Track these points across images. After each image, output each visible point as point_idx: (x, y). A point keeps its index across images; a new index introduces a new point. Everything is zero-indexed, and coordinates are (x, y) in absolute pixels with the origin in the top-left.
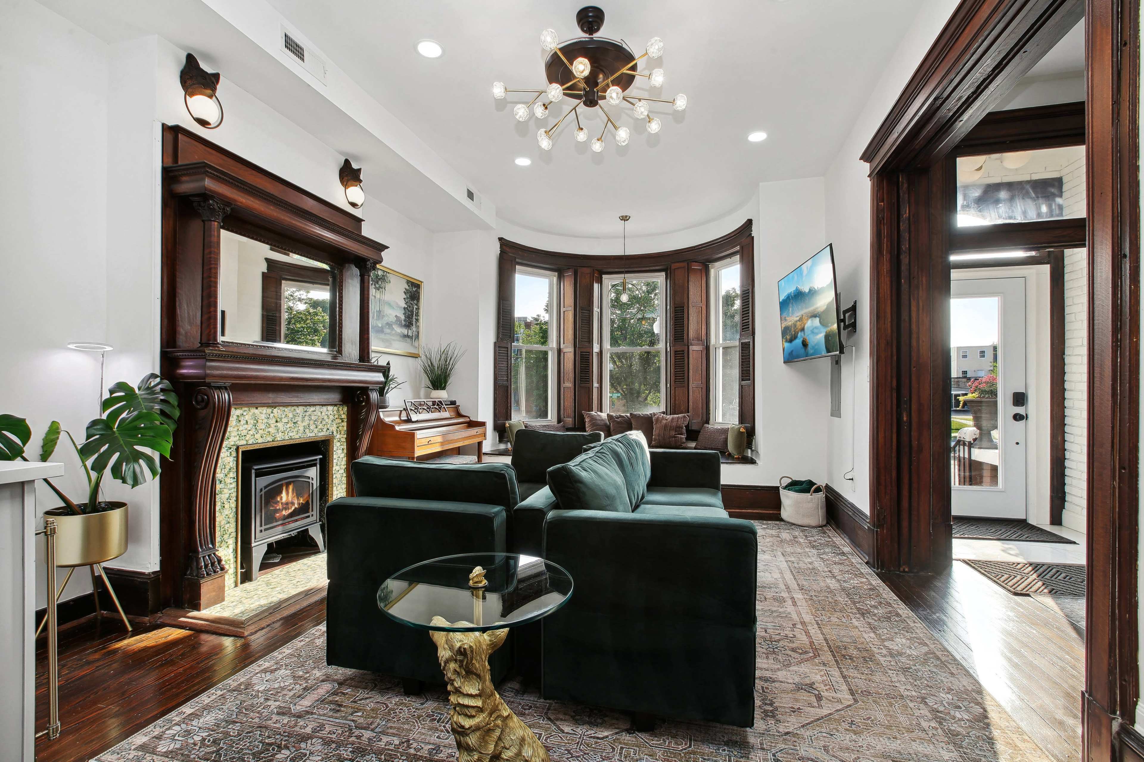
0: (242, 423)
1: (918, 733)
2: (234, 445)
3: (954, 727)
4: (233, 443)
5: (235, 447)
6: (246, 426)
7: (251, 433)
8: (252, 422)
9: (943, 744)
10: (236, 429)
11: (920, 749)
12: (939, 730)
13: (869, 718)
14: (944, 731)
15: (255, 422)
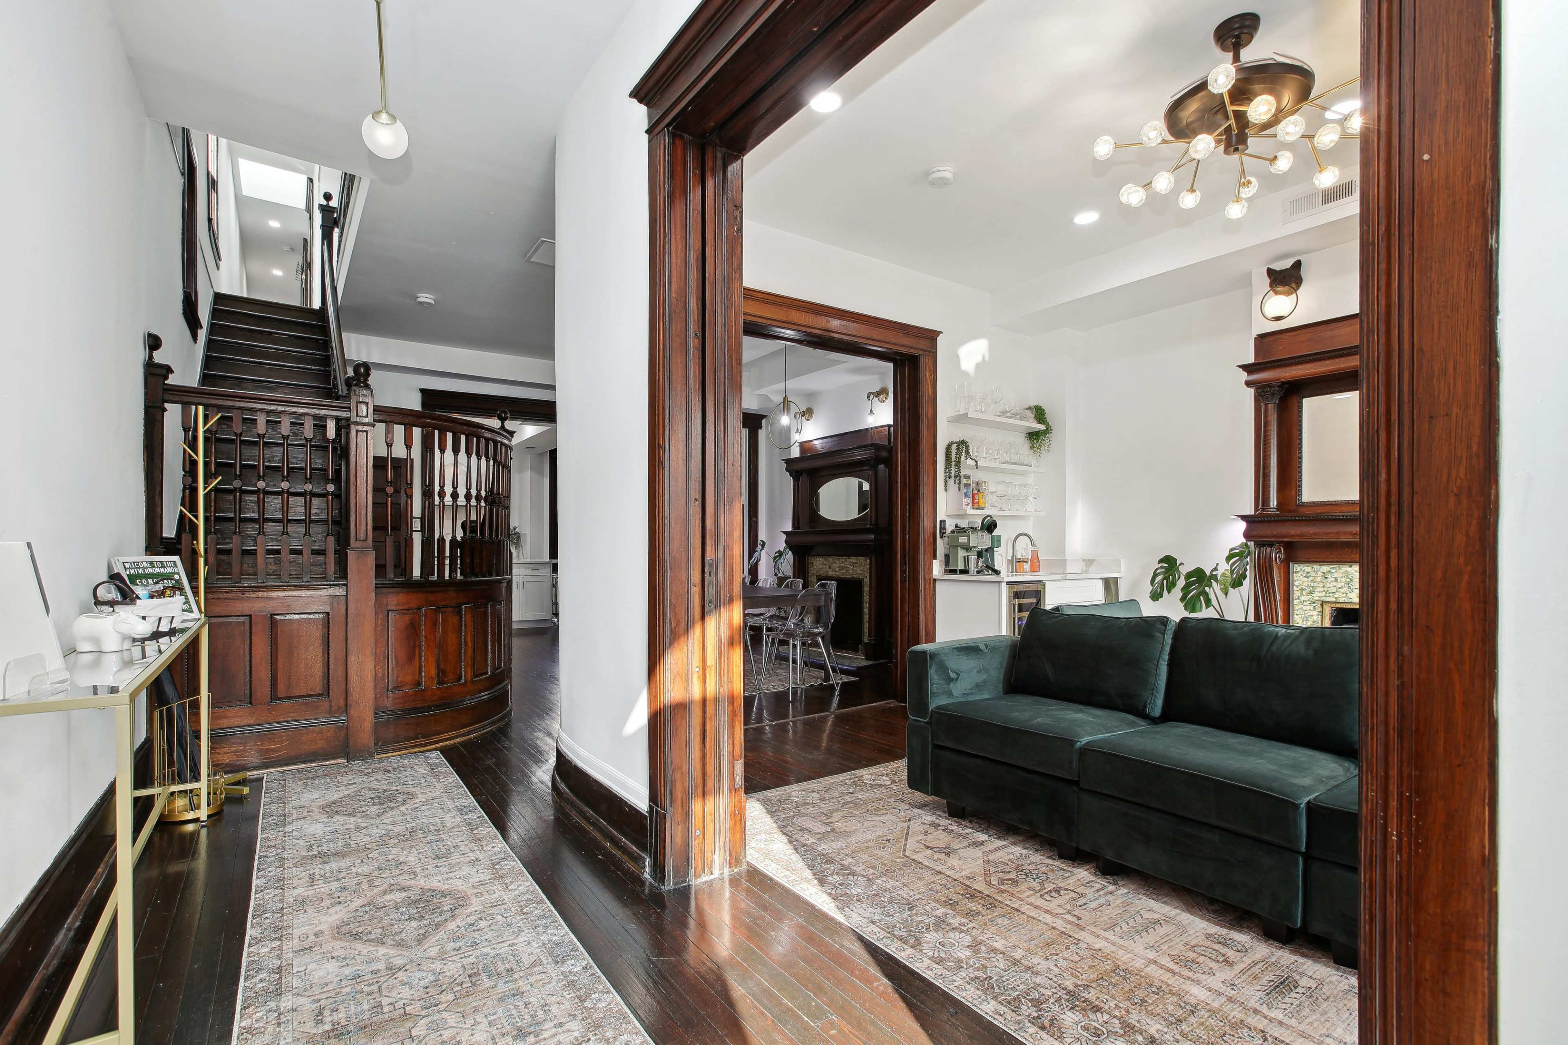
0: (1329, 579)
1: (849, 851)
2: (1318, 600)
3: (832, 867)
4: (1317, 598)
5: (1320, 603)
6: (1335, 584)
7: (1342, 591)
8: (1344, 580)
9: (830, 851)
10: (1321, 585)
11: (839, 844)
12: (838, 860)
13: (884, 848)
14: (836, 860)
15: (1348, 580)
